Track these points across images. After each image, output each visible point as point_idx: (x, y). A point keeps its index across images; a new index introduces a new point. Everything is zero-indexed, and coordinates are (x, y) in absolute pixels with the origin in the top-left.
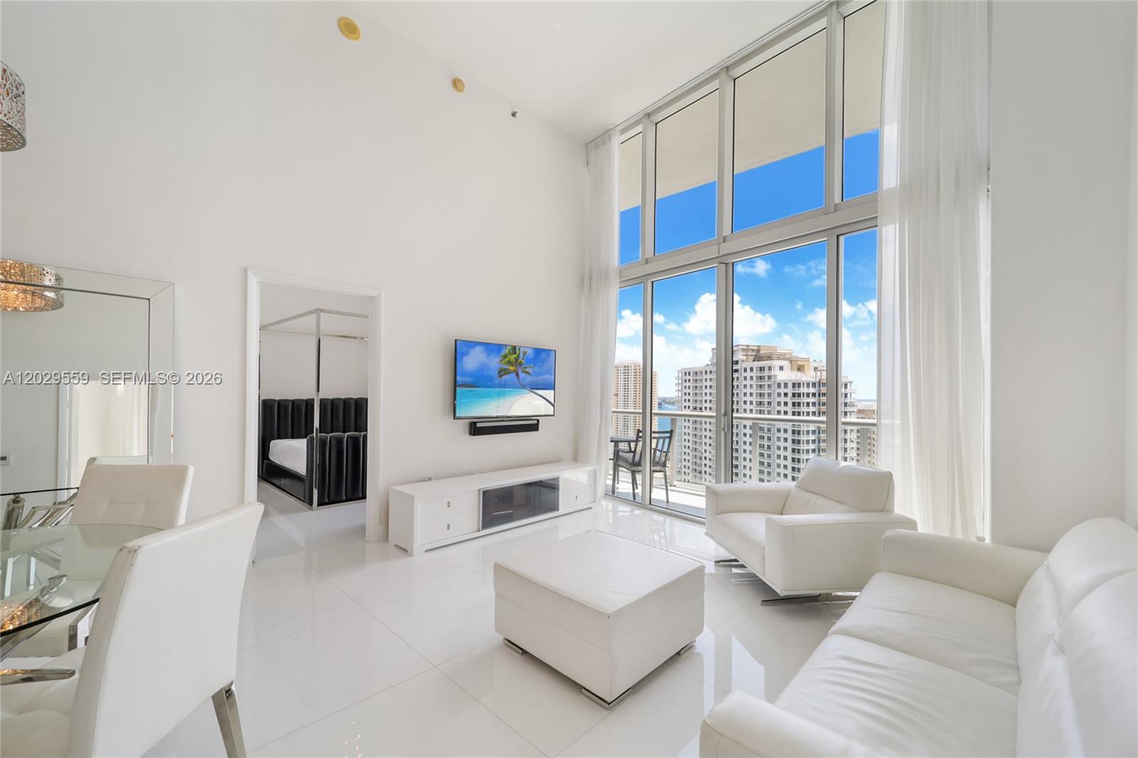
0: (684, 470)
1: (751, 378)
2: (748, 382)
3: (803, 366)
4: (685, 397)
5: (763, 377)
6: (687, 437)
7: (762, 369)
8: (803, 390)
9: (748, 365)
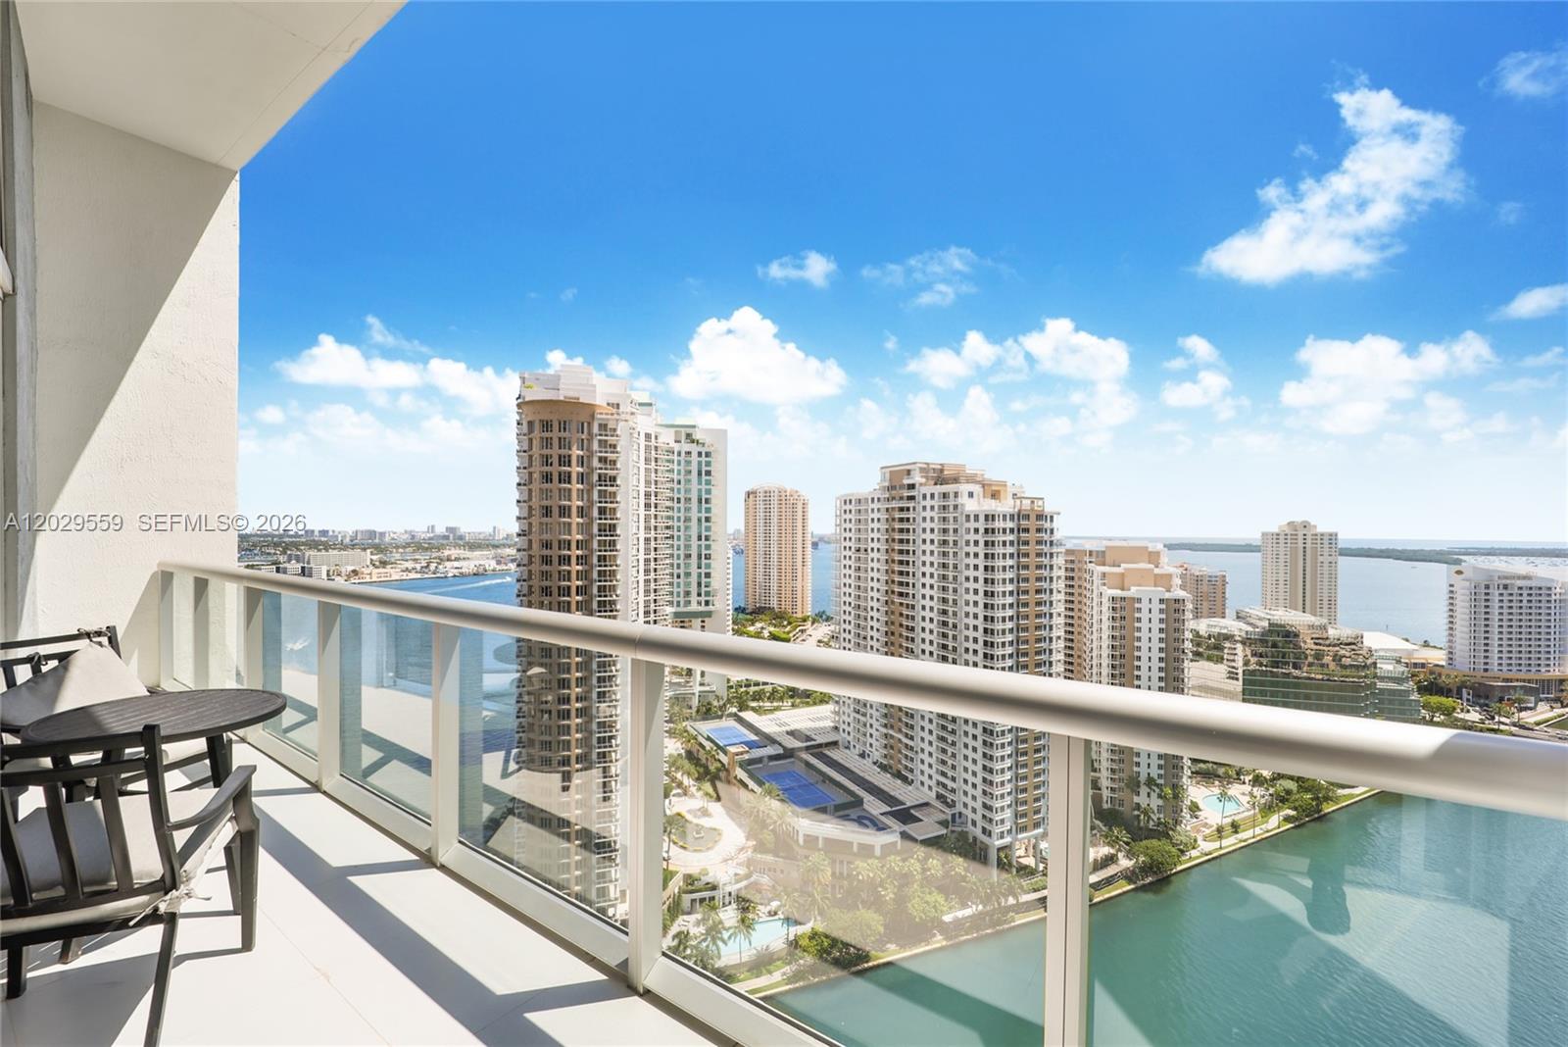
0: (843, 635)
1: (932, 508)
2: (928, 514)
3: (999, 491)
4: (844, 535)
5: (947, 506)
6: (847, 590)
7: (945, 496)
8: (999, 524)
9: (928, 490)
